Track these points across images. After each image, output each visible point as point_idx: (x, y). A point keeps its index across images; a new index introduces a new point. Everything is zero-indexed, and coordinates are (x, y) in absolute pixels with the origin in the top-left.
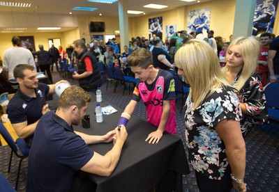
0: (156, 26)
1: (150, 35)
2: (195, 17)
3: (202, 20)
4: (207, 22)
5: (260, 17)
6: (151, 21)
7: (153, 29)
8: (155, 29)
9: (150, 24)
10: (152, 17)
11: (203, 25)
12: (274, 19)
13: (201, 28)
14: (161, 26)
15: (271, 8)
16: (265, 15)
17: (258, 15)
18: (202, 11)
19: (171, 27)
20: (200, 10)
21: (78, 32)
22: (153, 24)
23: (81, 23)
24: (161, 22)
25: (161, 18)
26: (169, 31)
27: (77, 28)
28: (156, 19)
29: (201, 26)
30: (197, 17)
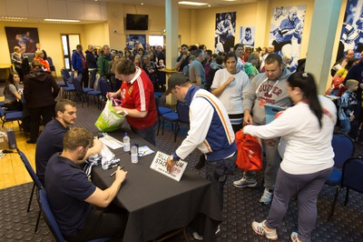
0: (226, 26)
1: (216, 38)
2: (282, 18)
3: (292, 23)
4: (299, 28)
7: (221, 30)
8: (225, 31)
9: (218, 22)
11: (293, 31)
13: (290, 36)
14: (234, 27)
18: (294, 9)
19: (248, 30)
20: (290, 7)
21: (107, 28)
22: (222, 22)
23: (112, 16)
24: (233, 20)
25: (235, 13)
26: (244, 35)
27: (106, 22)
28: (227, 16)
29: (290, 32)
30: (286, 17)
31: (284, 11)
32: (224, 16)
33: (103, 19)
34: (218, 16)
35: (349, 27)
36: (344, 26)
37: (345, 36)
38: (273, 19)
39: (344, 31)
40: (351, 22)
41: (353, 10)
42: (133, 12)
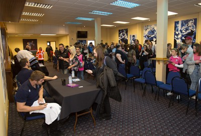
0: (123, 35)
1: (119, 41)
2: (148, 30)
3: (153, 32)
4: (156, 34)
5: (188, 31)
6: (120, 32)
7: (121, 37)
8: (123, 37)
9: (119, 34)
10: (121, 29)
11: (154, 35)
12: (195, 33)
13: (153, 38)
14: (127, 35)
15: (193, 26)
16: (190, 31)
17: (186, 30)
18: (153, 26)
19: (133, 36)
21: (68, 37)
22: (122, 33)
23: (71, 32)
24: (127, 32)
25: (127, 29)
26: (132, 39)
27: (68, 35)
28: (124, 30)
29: (152, 36)
30: (150, 30)
31: (149, 27)
32: (122, 31)
33: (67, 33)
34: (119, 31)
35: (177, 33)
36: (175, 32)
37: (176, 36)
38: (144, 30)
39: (175, 34)
40: (178, 31)
41: (178, 25)
42: (80, 30)
